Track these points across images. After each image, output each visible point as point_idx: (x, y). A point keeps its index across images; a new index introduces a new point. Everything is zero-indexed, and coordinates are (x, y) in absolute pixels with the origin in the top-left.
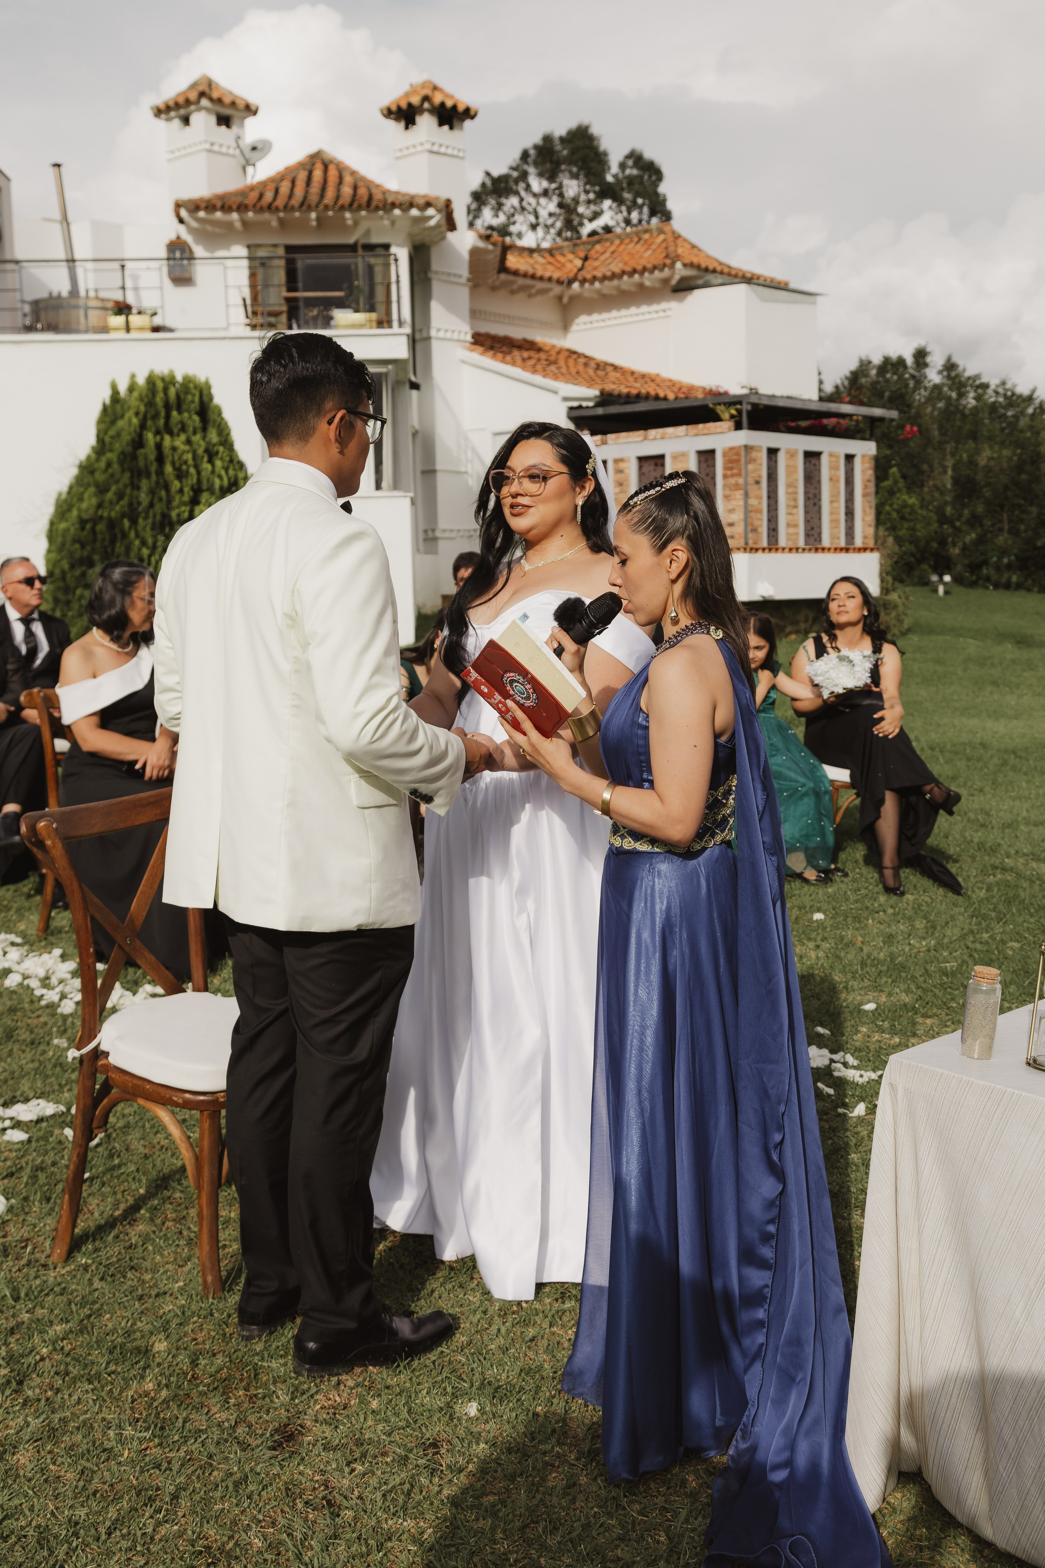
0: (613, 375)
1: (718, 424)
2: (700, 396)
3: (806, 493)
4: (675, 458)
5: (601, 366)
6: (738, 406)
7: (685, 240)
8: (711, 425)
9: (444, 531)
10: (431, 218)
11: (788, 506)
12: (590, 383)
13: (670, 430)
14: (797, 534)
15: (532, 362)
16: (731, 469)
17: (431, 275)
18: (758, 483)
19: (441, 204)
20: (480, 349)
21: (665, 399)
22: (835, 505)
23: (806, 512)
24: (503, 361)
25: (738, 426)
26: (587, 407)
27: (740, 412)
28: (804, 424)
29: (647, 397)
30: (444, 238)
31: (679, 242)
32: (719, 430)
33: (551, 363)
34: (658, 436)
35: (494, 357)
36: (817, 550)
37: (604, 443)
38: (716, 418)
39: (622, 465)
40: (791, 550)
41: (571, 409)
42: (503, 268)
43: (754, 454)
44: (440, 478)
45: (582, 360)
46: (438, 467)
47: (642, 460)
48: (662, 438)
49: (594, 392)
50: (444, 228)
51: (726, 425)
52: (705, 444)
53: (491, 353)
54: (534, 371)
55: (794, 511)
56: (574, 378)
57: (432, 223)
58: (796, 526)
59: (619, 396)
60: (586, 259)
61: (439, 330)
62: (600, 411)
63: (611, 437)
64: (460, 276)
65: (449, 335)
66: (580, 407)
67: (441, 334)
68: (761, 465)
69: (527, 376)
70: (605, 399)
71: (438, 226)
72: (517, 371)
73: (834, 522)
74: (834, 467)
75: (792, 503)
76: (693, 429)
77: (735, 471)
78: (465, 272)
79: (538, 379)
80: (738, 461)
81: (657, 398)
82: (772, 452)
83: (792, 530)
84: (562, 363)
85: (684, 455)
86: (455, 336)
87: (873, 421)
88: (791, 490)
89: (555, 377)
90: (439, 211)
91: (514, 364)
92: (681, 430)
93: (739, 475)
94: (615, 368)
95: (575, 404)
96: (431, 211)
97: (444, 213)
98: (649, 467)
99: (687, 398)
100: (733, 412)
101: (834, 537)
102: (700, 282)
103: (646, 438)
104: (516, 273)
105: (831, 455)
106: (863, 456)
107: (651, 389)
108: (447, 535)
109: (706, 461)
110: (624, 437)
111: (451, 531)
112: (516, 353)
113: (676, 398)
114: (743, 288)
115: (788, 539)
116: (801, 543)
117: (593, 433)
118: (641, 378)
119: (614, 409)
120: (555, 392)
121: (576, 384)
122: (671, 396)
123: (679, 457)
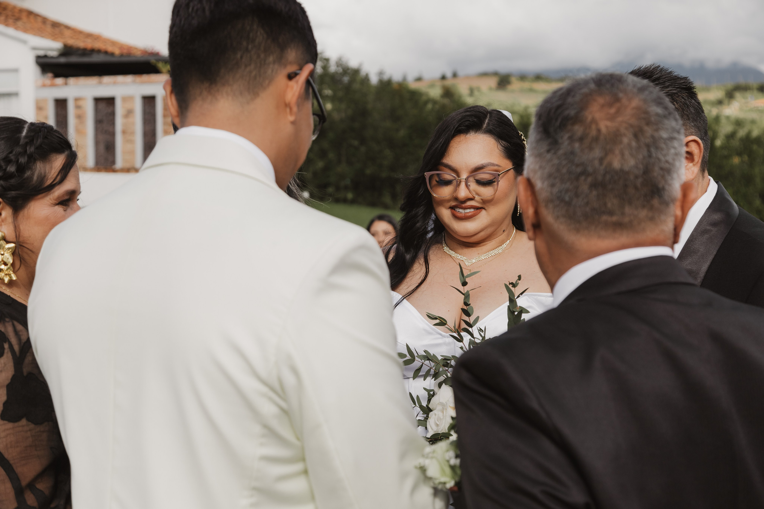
0: (67, 33)
2: (138, 54)
4: (124, 100)
5: (56, 25)
8: (153, 77)
12: (54, 37)
13: (120, 79)
21: (112, 54)
26: (52, 57)
29: (99, 51)
32: (159, 81)
33: (18, 19)
34: (111, 82)
37: (66, 84)
38: (157, 71)
39: (81, 103)
41: (38, 57)
45: (39, 20)
47: (98, 100)
48: (115, 83)
49: (58, 45)
52: (148, 91)
54: (7, 25)
56: (39, 32)
59: (78, 49)
62: (63, 60)
63: (72, 81)
66: (45, 56)
70: (67, 51)
76: (137, 79)
79: (11, 31)
81: (106, 53)
84: (25, 20)
85: (131, 98)
89: (25, 30)
92: (129, 78)
94: (66, 27)
95: (41, 53)
98: (102, 105)
99: (129, 55)
103: (100, 83)
107: (97, 45)
109: (149, 104)
110: (83, 80)
113: (122, 55)
117: (57, 75)
118: (89, 35)
119: (74, 59)
120: (24, 42)
121: (42, 37)
122: (117, 52)
123: (127, 99)
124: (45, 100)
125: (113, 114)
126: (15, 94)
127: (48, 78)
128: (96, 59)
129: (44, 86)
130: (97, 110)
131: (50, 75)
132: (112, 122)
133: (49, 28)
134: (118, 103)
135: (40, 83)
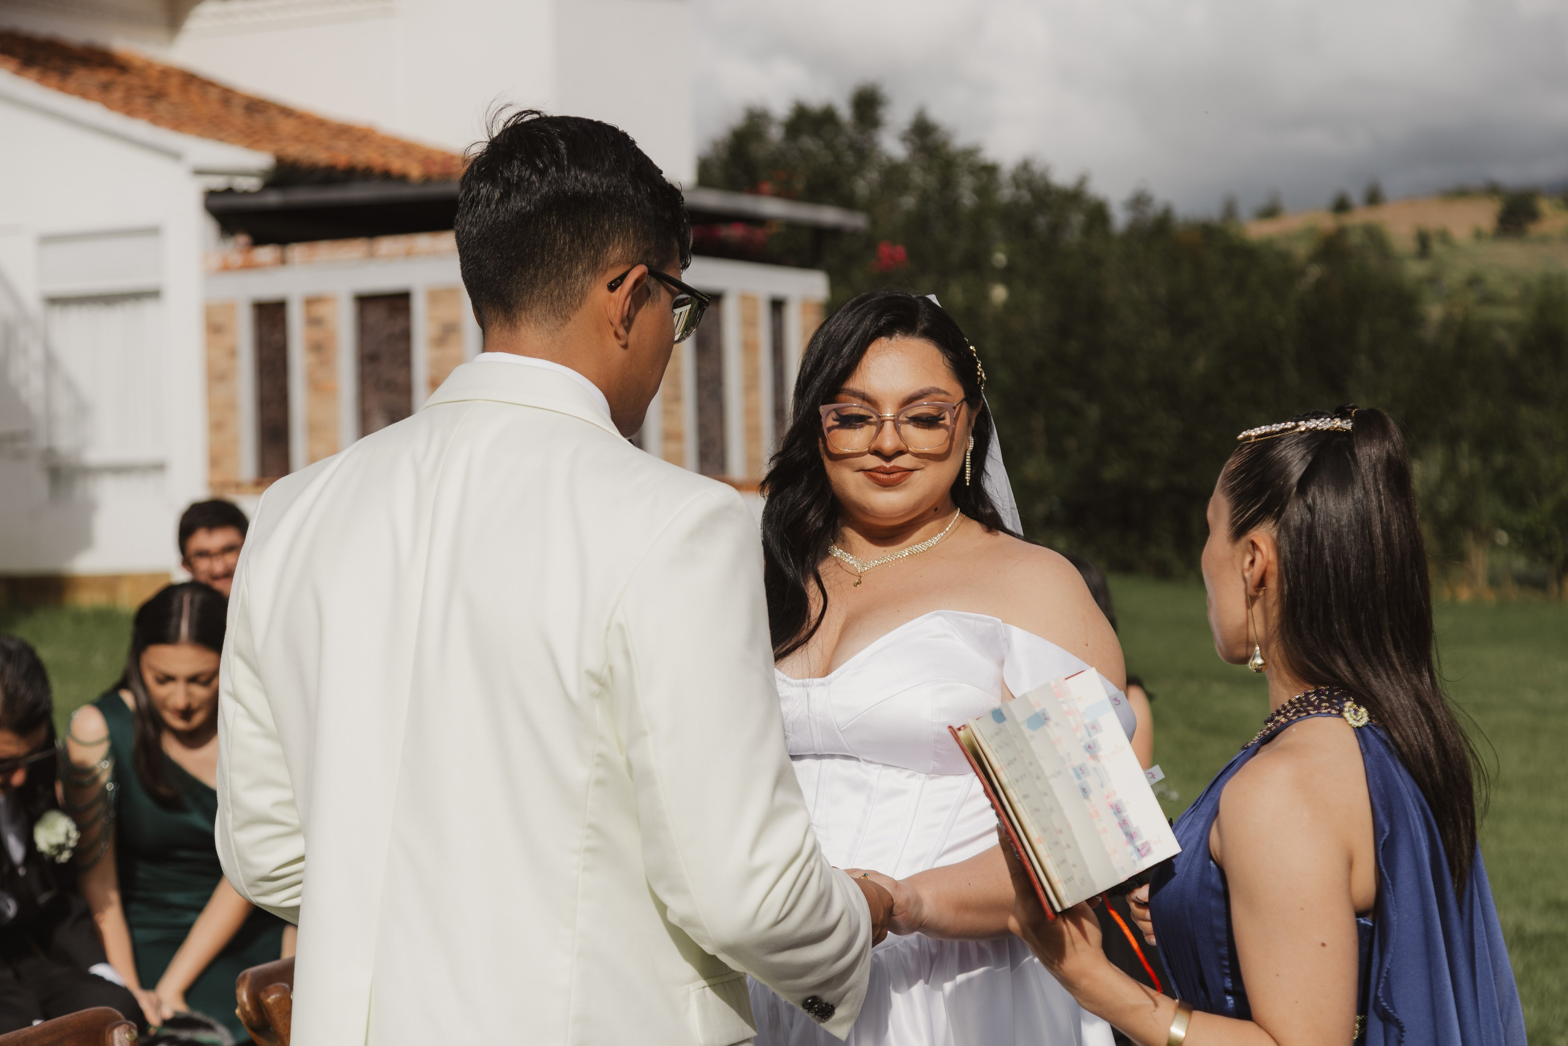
0: (286, 126)
4: (432, 298)
12: (251, 139)
13: (421, 241)
15: (117, 94)
21: (403, 179)
24: (62, 89)
26: (246, 193)
29: (368, 173)
33: (157, 95)
34: (398, 254)
35: (42, 80)
37: (283, 261)
39: (321, 310)
41: (211, 195)
47: (365, 302)
48: (407, 257)
49: (260, 160)
53: (34, 72)
54: (131, 113)
56: (213, 129)
59: (312, 168)
62: (273, 199)
63: (298, 252)
66: (229, 191)
69: (115, 120)
70: (284, 174)
72: (92, 111)
74: (749, 323)
79: (140, 128)
81: (387, 176)
84: (175, 94)
87: (821, 234)
89: (175, 125)
91: (84, 95)
95: (218, 183)
98: (377, 315)
99: (446, 176)
103: (371, 255)
105: (742, 298)
106: (805, 305)
107: (366, 156)
112: (82, 76)
113: (427, 180)
117: (259, 240)
118: (343, 131)
119: (303, 196)
120: (175, 156)
121: (221, 140)
122: (415, 171)
123: (441, 296)
124: (229, 307)
125: (406, 336)
126: (153, 294)
127: (236, 247)
128: (358, 193)
129: (226, 268)
130: (363, 329)
131: (243, 239)
132: (405, 360)
133: (238, 116)
134: (420, 308)
135: (215, 261)
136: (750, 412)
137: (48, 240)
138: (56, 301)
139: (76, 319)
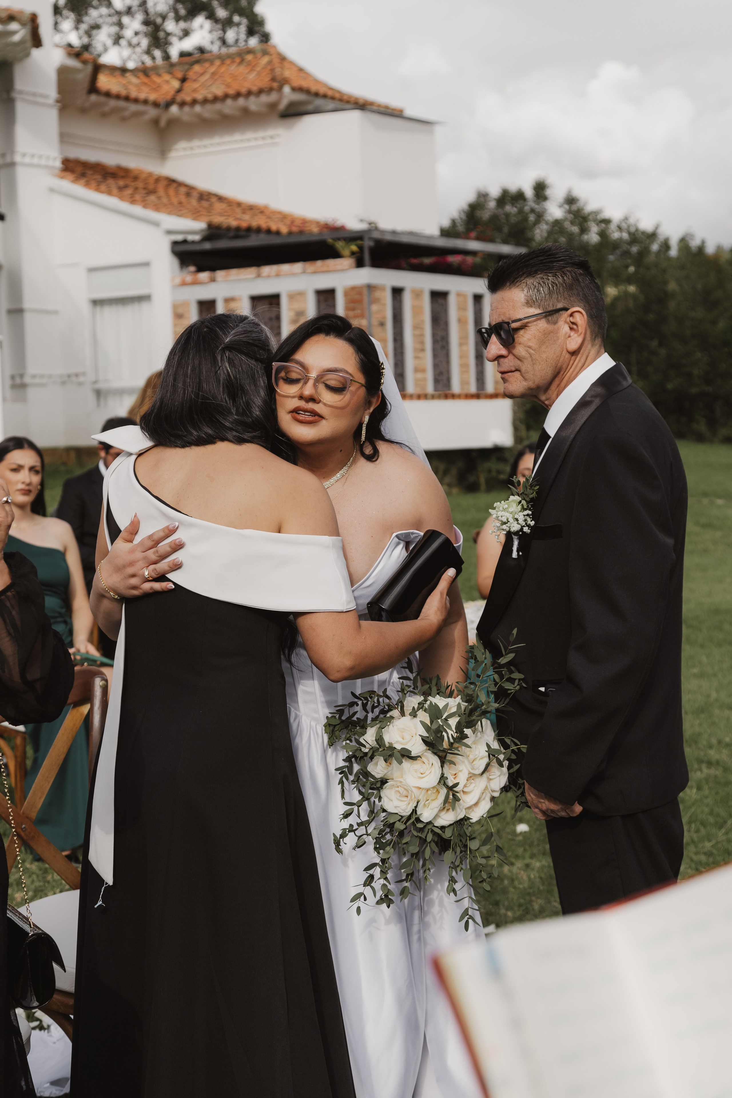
0: (219, 206)
1: (338, 261)
2: (315, 230)
3: (434, 335)
4: (292, 297)
5: (205, 196)
6: (359, 242)
7: (291, 63)
8: (331, 263)
9: (34, 376)
10: (14, 33)
11: (416, 350)
12: (196, 215)
13: (285, 268)
14: (425, 380)
15: (128, 192)
16: (353, 309)
17: (14, 95)
18: (382, 324)
19: (26, 18)
20: (71, 176)
21: (278, 233)
22: (464, 348)
23: (435, 356)
24: (98, 190)
25: (360, 264)
26: (193, 242)
27: (361, 248)
28: (427, 261)
29: (258, 230)
30: (28, 55)
31: (286, 64)
32: (339, 267)
33: (151, 192)
34: (273, 273)
35: (87, 185)
36: (446, 397)
37: (213, 280)
38: (335, 254)
39: (233, 305)
40: (419, 397)
41: (175, 243)
42: (93, 89)
43: (377, 294)
44: (29, 320)
45: (183, 190)
46: (27, 305)
47: (256, 300)
48: (278, 275)
49: (200, 225)
50: (29, 43)
51: (347, 262)
52: (324, 282)
53: (83, 181)
54: (133, 202)
55: (421, 355)
56: (178, 210)
57: (17, 38)
58: (423, 371)
59: (229, 229)
60: (183, 80)
61: (24, 155)
62: (207, 246)
63: (220, 274)
64: (46, 97)
65: (36, 161)
66: (185, 242)
67: (27, 160)
68: (385, 305)
69: (125, 206)
70: (214, 232)
71: (22, 42)
72: (113, 201)
73: (464, 366)
74: (462, 308)
75: (419, 346)
76: (310, 266)
77: (358, 312)
78: (52, 92)
79: (138, 210)
80: (360, 301)
81: (269, 231)
82: (397, 292)
83: (419, 376)
84: (161, 192)
85: (301, 294)
86: (43, 162)
88: (417, 332)
89: (157, 208)
90: (23, 24)
91: (109, 193)
92: (298, 267)
93: (362, 316)
94: (221, 199)
95: (179, 238)
96: (14, 26)
97: (29, 27)
98: (263, 307)
99: (301, 232)
100: (354, 248)
101: (464, 383)
102: (310, 107)
103: (259, 276)
104: (108, 94)
105: (459, 295)
107: (261, 222)
108: (37, 381)
109: (326, 300)
110: (235, 274)
111: (42, 376)
112: (110, 181)
113: (290, 233)
114: (355, 116)
115: (416, 385)
116: (430, 388)
117: (200, 269)
118: (250, 208)
119: (223, 244)
120: (156, 224)
121: (179, 215)
122: (284, 230)
123: (296, 296)
124: (186, 304)
125: (277, 317)
126: (147, 298)
127: (189, 274)
128: (253, 241)
129: (184, 284)
131: (192, 269)
132: (277, 331)
133: (194, 202)
134: (284, 301)
135: (178, 281)
136: (463, 356)
137: (92, 270)
138: (96, 303)
139: (108, 312)
